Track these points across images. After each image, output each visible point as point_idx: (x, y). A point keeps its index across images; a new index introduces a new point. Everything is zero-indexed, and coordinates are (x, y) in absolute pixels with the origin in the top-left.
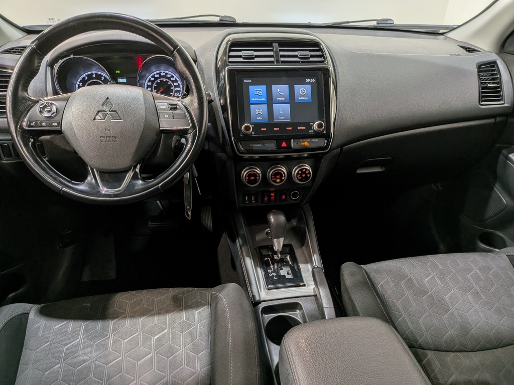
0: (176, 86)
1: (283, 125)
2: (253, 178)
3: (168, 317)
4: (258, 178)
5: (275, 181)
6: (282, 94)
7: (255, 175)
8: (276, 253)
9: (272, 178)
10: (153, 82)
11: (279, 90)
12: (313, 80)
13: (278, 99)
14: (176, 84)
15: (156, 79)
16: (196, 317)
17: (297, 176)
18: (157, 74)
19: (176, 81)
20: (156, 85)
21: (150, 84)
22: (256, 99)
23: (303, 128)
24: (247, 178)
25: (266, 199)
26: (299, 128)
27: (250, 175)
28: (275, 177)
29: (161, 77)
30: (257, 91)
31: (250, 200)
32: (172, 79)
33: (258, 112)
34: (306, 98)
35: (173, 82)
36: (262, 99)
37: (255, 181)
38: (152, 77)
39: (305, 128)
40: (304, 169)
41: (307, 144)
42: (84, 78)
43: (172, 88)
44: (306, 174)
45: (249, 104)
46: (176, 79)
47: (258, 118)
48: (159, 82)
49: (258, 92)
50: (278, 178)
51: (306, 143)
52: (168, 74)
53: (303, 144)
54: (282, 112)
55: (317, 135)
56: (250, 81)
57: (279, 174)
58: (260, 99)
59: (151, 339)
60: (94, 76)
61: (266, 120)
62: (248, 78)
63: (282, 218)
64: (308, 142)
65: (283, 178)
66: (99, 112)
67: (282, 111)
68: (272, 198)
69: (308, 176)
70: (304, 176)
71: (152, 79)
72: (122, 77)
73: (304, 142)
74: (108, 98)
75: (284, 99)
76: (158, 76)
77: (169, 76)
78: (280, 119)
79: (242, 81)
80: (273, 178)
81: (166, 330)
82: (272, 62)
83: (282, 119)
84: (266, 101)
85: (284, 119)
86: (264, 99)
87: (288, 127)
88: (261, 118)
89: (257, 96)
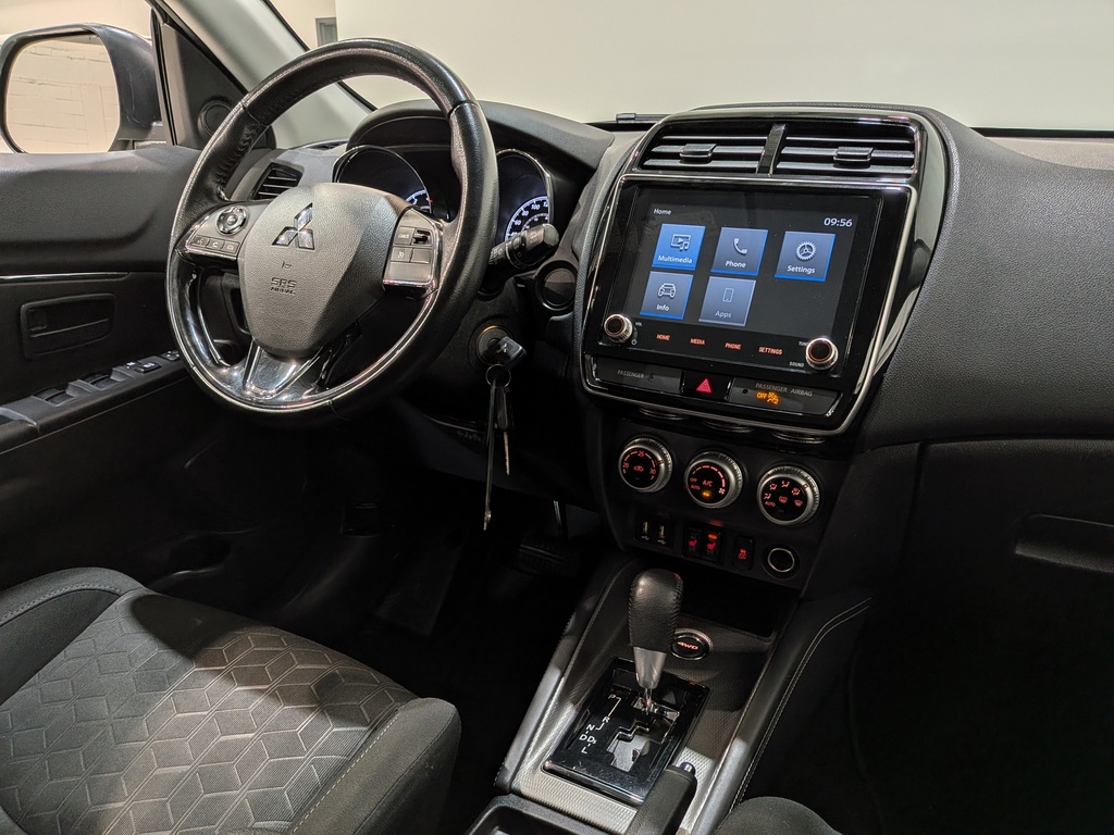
1: (718, 334)
2: (639, 468)
3: (280, 710)
4: (653, 471)
5: (698, 494)
6: (744, 251)
7: (648, 462)
8: (638, 691)
9: (690, 483)
10: (524, 220)
11: (736, 241)
12: (848, 223)
13: (727, 263)
16: (324, 737)
17: (763, 496)
18: (537, 203)
21: (518, 223)
22: (670, 259)
23: (773, 351)
24: (627, 465)
25: (692, 544)
26: (762, 350)
27: (634, 459)
28: (699, 483)
29: (542, 210)
30: (678, 239)
31: (654, 531)
33: (664, 292)
34: (810, 271)
36: (686, 260)
37: (646, 480)
38: (525, 209)
39: (780, 352)
40: (786, 480)
41: (773, 398)
44: (792, 498)
45: (650, 267)
47: (659, 307)
49: (680, 240)
50: (706, 488)
51: (771, 395)
53: (761, 395)
54: (730, 299)
55: (818, 379)
56: (669, 212)
57: (715, 478)
58: (681, 260)
59: (215, 735)
61: (679, 316)
62: (664, 204)
63: (671, 597)
64: (778, 393)
65: (722, 491)
66: (287, 228)
67: (728, 297)
68: (711, 546)
69: (798, 504)
70: (783, 500)
71: (525, 213)
73: (767, 392)
74: (311, 205)
75: (744, 265)
76: (537, 207)
78: (718, 318)
79: (649, 213)
80: (694, 483)
81: (251, 735)
82: (752, 171)
83: (722, 319)
84: (694, 266)
85: (727, 319)
86: (688, 261)
87: (731, 343)
88: (667, 309)
89: (676, 250)
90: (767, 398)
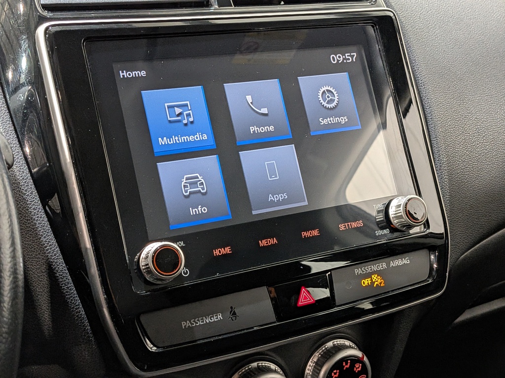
6: (264, 111)
11: (249, 99)
13: (252, 129)
22: (175, 139)
23: (354, 225)
26: (342, 227)
30: (173, 110)
33: (190, 187)
34: (343, 120)
36: (198, 137)
41: (377, 280)
45: (154, 158)
47: (193, 211)
49: (178, 111)
51: (374, 277)
53: (366, 281)
54: (276, 175)
56: (143, 73)
58: (191, 138)
62: (130, 62)
64: (379, 273)
67: (273, 173)
73: (369, 275)
75: (272, 128)
78: (273, 203)
79: (112, 77)
83: (279, 203)
84: (212, 142)
85: (284, 202)
86: (202, 137)
87: (306, 230)
88: (205, 210)
89: (177, 125)
90: (373, 283)
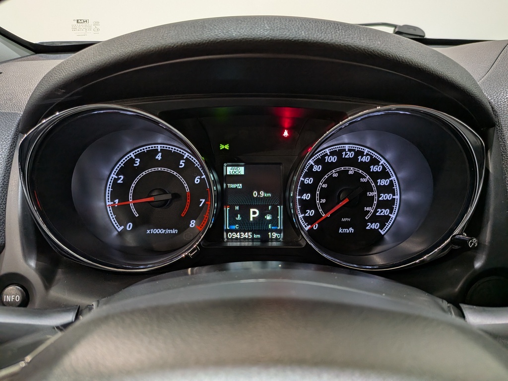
0: (382, 190)
10: (317, 176)
14: (383, 182)
15: (328, 167)
18: (333, 153)
19: (384, 174)
20: (325, 186)
21: (309, 181)
29: (342, 161)
32: (374, 169)
35: (376, 176)
38: (317, 162)
42: (132, 161)
43: (370, 194)
46: (384, 168)
48: (335, 175)
52: (361, 153)
60: (159, 157)
71: (317, 168)
72: (235, 162)
76: (333, 159)
77: (365, 159)
